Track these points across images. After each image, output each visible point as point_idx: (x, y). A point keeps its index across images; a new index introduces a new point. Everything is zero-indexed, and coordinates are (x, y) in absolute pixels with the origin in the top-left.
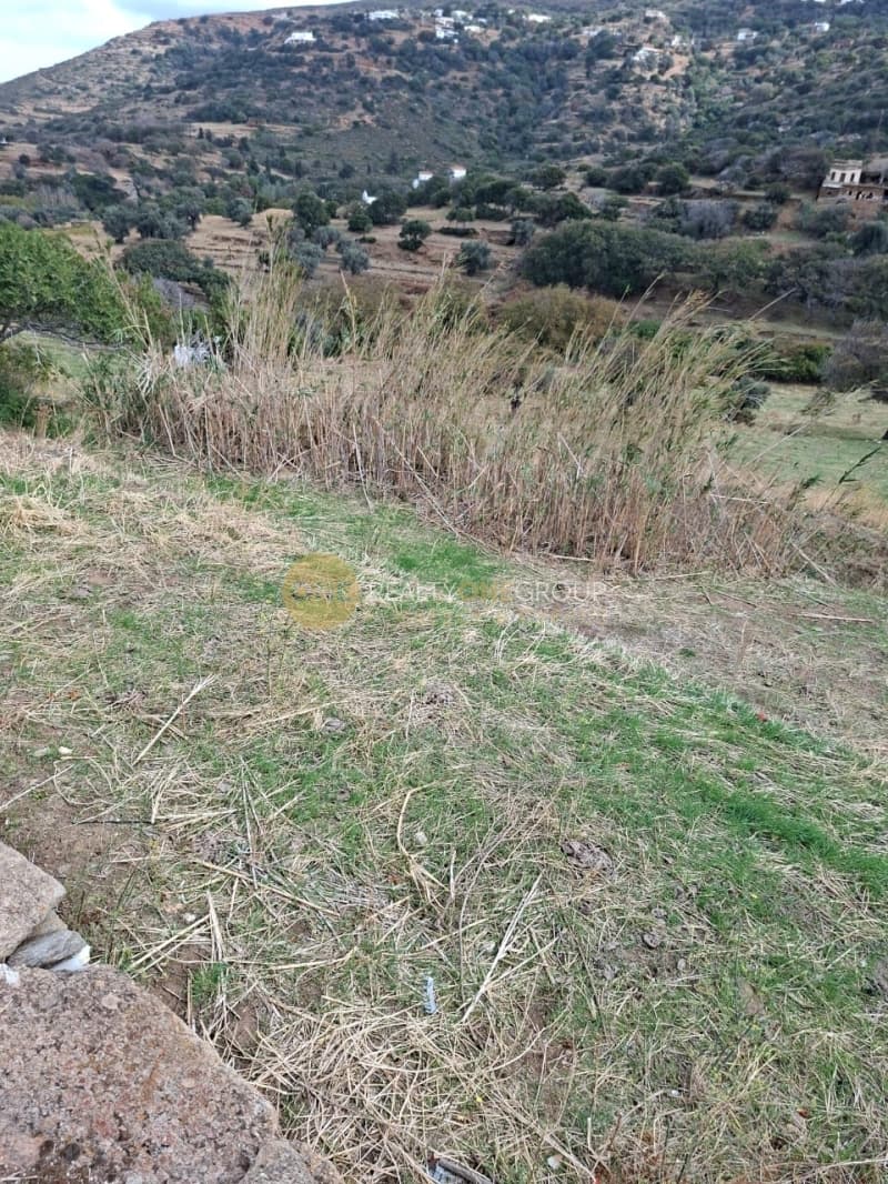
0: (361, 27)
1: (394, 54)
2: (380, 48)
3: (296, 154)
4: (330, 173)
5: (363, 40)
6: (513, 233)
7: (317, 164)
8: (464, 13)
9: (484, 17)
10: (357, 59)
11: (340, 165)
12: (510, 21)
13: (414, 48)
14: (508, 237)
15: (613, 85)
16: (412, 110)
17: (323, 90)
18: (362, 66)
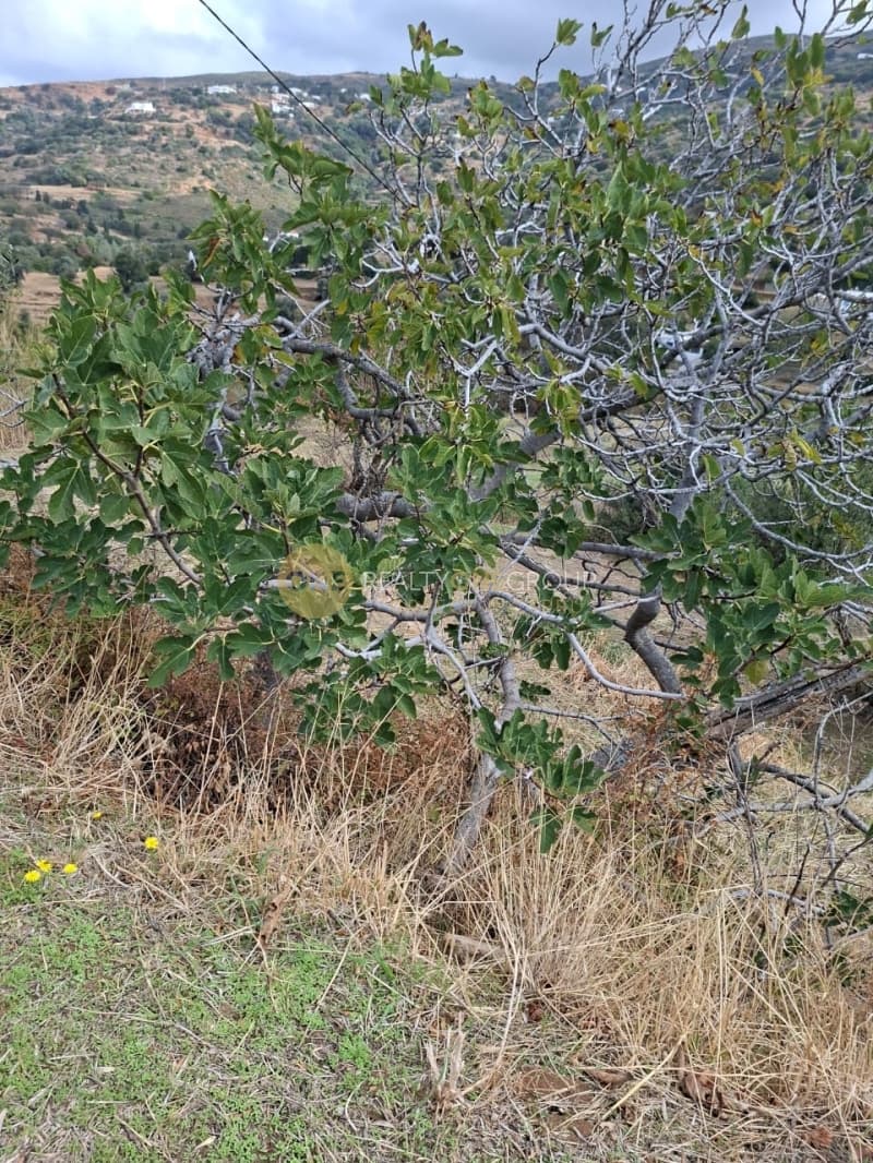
0: (200, 100)
1: (232, 126)
2: (217, 121)
3: (135, 217)
4: (170, 235)
5: (202, 112)
6: (318, 290)
7: (156, 226)
8: (299, 91)
9: (318, 94)
10: (197, 129)
11: (179, 228)
12: (342, 99)
13: (252, 121)
15: (436, 160)
16: (250, 178)
17: (163, 157)
18: (201, 136)
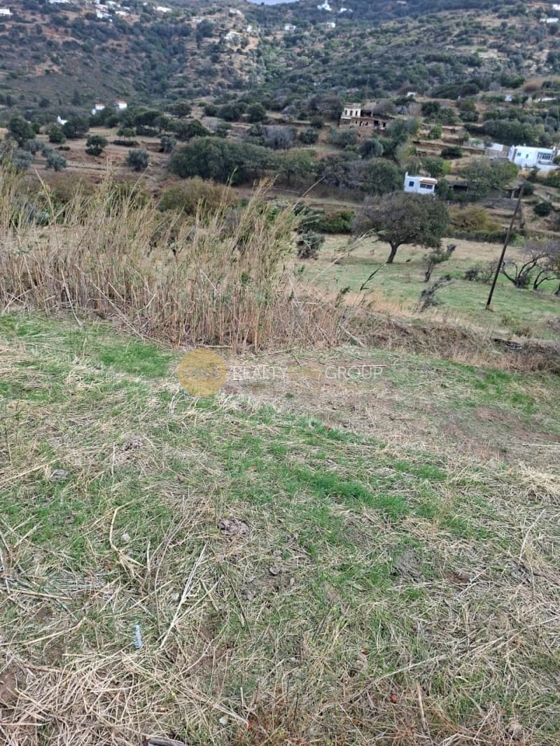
0: (45, 7)
1: (68, 26)
2: (59, 23)
3: (6, 91)
4: (33, 104)
5: (46, 16)
6: (162, 144)
7: (22, 98)
8: (114, 3)
9: (128, 6)
10: (44, 28)
11: (39, 99)
12: (145, 10)
13: (83, 24)
14: (160, 147)
15: (214, 54)
16: (86, 64)
17: (21, 48)
18: (47, 32)
